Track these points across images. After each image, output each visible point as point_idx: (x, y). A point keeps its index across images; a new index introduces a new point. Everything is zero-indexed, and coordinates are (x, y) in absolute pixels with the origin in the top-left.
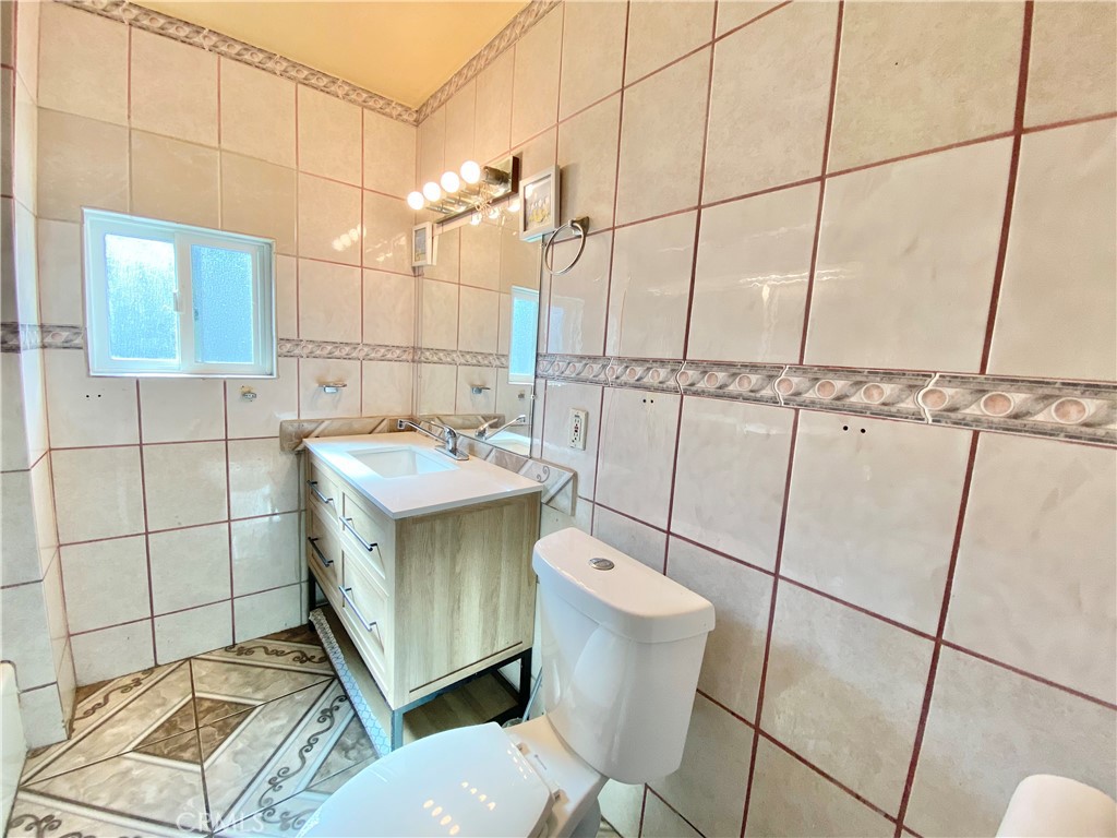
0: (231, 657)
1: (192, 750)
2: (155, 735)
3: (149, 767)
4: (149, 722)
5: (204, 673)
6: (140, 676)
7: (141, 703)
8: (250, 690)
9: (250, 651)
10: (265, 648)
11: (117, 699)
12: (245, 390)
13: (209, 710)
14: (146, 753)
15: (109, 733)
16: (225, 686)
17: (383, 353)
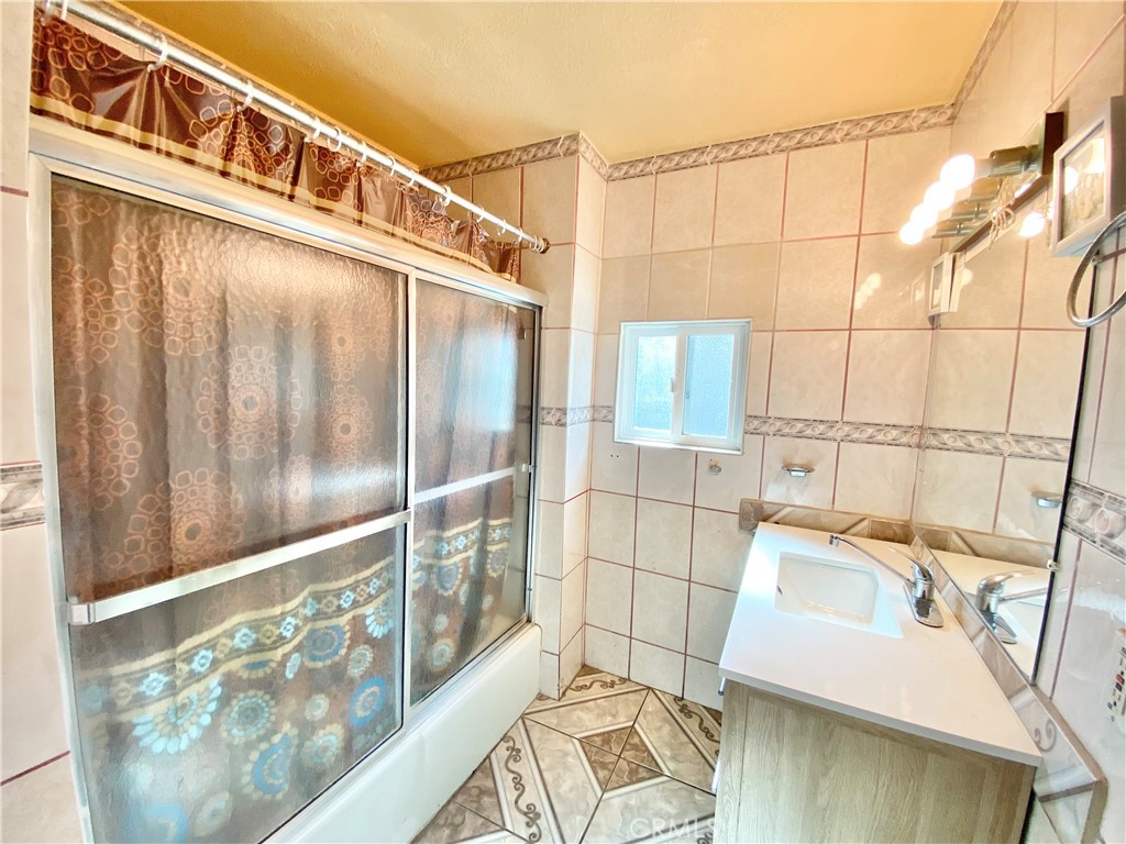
0: (674, 709)
1: (606, 772)
2: (596, 739)
3: (578, 762)
4: (599, 724)
5: (650, 709)
6: (616, 680)
7: (605, 704)
8: (668, 753)
9: (689, 715)
10: (702, 719)
11: (596, 691)
12: (713, 463)
13: (635, 747)
14: (583, 748)
15: (579, 713)
16: (656, 734)
17: (874, 434)
